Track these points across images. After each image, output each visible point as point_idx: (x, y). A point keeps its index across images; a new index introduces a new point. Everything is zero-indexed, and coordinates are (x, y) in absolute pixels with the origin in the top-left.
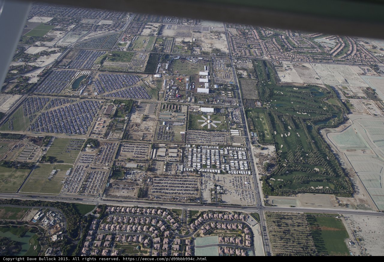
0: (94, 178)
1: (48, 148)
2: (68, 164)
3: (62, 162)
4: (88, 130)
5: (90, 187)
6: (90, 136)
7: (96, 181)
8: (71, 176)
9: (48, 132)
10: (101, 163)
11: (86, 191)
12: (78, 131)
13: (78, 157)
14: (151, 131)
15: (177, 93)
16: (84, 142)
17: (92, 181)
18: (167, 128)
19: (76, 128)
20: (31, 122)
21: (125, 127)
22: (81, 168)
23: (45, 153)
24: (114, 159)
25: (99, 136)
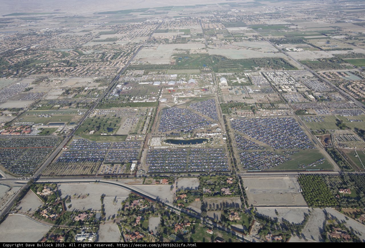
1: (328, 130)
2: (337, 118)
3: (337, 120)
4: (285, 117)
5: (349, 106)
6: (293, 115)
7: (341, 105)
8: (347, 114)
9: (306, 135)
10: (320, 106)
11: (353, 107)
12: (291, 121)
13: (326, 115)
14: (264, 95)
15: (199, 91)
16: (303, 117)
18: (257, 91)
19: (287, 123)
20: (298, 151)
21: (267, 104)
22: (335, 112)
23: (337, 130)
24: (311, 103)
25: (290, 111)
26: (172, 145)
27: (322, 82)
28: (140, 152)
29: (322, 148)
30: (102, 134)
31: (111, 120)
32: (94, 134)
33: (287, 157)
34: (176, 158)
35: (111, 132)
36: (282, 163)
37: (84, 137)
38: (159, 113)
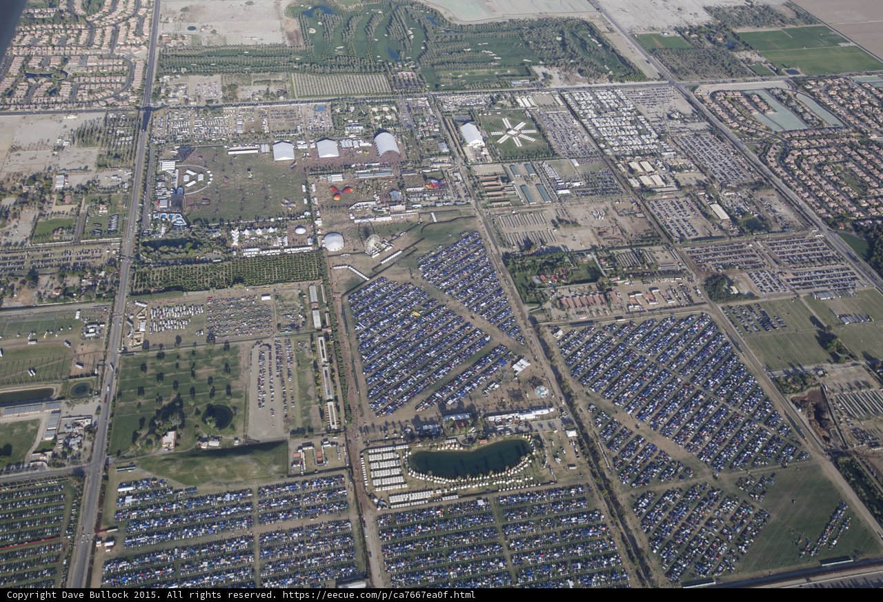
0: (795, 254)
1: (809, 368)
2: (809, 307)
3: (813, 320)
4: (688, 313)
5: (817, 252)
6: (705, 303)
7: (798, 248)
8: (826, 288)
9: (767, 399)
10: (755, 256)
11: (829, 255)
12: (710, 333)
13: (780, 298)
14: (603, 206)
15: (421, 189)
16: (731, 308)
17: (805, 255)
18: (577, 184)
19: (702, 342)
20: (773, 475)
21: (623, 251)
22: (795, 282)
23: (827, 366)
24: (727, 240)
25: (691, 285)
26: (438, 481)
27: (722, 141)
28: (356, 529)
29: (822, 454)
30: (204, 446)
31: (208, 363)
32: (180, 450)
33: (758, 507)
34: (472, 548)
35: (228, 429)
36: (752, 537)
37: (149, 470)
38: (343, 314)
